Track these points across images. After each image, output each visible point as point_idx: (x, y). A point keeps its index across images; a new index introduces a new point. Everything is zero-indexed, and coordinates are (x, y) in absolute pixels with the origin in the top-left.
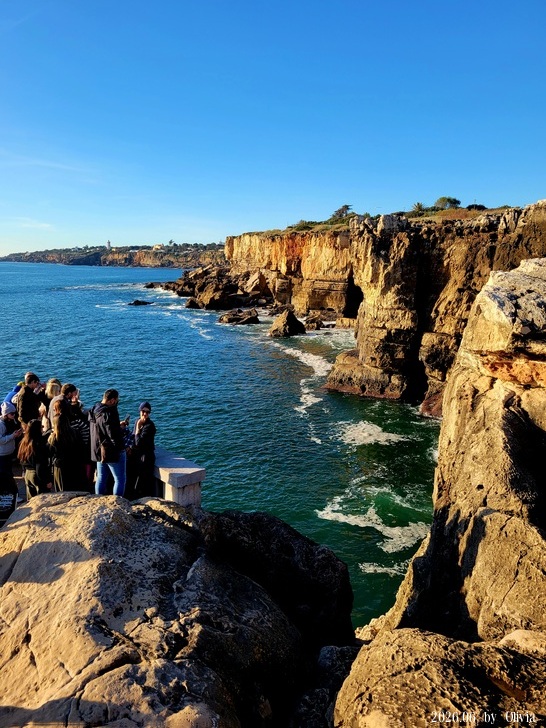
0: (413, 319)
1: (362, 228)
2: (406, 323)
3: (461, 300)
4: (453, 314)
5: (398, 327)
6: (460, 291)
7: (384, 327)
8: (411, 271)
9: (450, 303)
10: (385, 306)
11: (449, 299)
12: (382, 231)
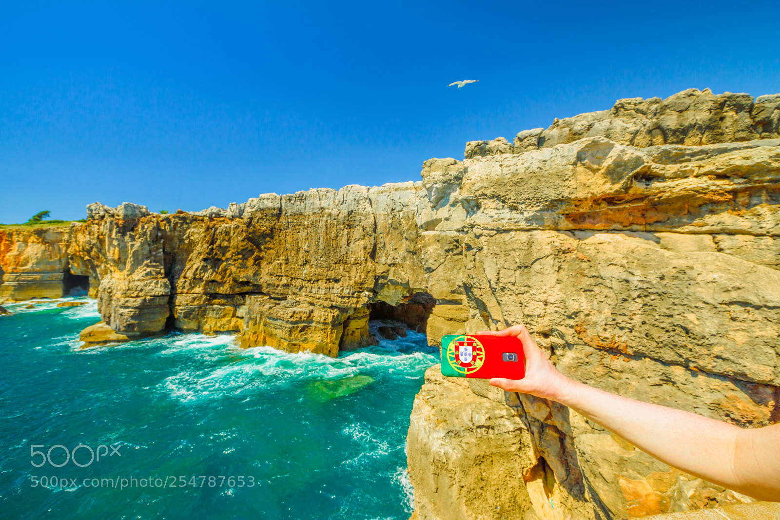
0: (165, 286)
1: (102, 213)
2: (160, 290)
3: (206, 266)
4: (201, 279)
5: (153, 294)
6: (205, 260)
7: (138, 296)
8: (158, 249)
9: (197, 269)
10: (136, 278)
11: (195, 267)
12: (126, 216)
